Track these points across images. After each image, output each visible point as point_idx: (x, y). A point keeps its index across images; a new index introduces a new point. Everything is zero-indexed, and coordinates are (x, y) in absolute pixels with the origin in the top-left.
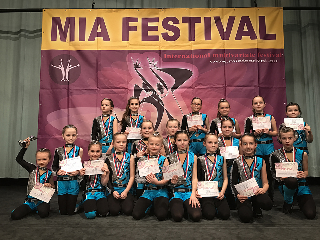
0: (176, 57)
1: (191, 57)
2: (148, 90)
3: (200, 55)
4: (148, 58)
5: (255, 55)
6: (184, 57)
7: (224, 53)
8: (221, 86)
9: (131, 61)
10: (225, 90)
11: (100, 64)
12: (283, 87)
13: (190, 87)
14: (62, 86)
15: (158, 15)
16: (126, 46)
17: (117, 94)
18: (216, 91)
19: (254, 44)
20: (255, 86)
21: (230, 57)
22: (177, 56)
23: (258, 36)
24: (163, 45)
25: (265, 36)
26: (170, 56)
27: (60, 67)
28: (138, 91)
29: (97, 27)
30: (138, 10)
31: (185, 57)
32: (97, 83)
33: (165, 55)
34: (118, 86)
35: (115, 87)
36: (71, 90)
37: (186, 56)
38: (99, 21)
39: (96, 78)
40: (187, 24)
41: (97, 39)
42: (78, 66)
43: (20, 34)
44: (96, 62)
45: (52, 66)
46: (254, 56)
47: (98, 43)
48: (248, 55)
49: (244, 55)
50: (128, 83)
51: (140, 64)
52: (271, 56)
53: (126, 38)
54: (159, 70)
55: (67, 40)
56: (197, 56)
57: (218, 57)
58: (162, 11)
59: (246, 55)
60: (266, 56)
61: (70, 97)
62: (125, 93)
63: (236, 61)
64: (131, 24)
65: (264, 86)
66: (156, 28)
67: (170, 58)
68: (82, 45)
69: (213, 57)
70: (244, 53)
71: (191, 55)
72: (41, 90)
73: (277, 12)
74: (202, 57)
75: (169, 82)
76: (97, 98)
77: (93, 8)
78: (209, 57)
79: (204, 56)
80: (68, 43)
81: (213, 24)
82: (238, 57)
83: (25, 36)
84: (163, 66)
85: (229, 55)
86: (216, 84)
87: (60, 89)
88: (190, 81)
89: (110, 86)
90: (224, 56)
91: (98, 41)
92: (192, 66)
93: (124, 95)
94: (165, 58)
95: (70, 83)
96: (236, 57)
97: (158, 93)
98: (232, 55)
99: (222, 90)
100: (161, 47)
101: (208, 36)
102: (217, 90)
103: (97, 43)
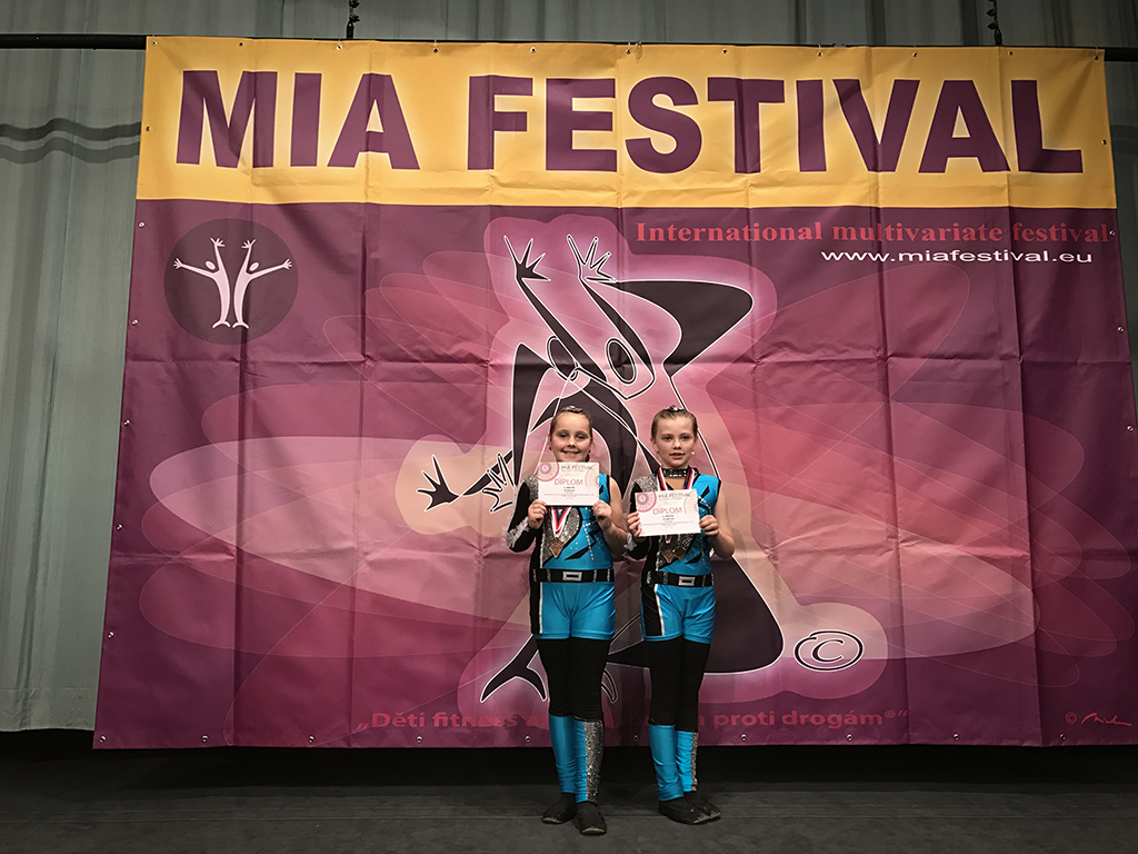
0: (685, 236)
1: (746, 238)
2: (572, 367)
3: (783, 230)
4: (570, 239)
5: (1000, 232)
6: (716, 237)
7: (878, 221)
8: (870, 354)
9: (500, 250)
10: (884, 370)
11: (377, 261)
12: (1120, 360)
13: (743, 359)
14: (216, 349)
15: (612, 70)
16: (482, 191)
17: (444, 381)
18: (850, 376)
19: (998, 190)
20: (1003, 358)
21: (900, 238)
22: (689, 232)
23: (1012, 158)
24: (632, 187)
25: (1039, 160)
26: (661, 231)
27: (213, 271)
28: (529, 372)
29: (365, 114)
30: (532, 46)
31: (720, 238)
32: (363, 338)
33: (641, 227)
34: (451, 352)
35: (437, 355)
36: (253, 363)
37: (725, 235)
38: (376, 89)
39: (360, 316)
40: (729, 108)
41: (367, 162)
42: (286, 265)
43: (49, 136)
44: (358, 251)
45: (179, 264)
46: (997, 236)
47: (367, 174)
48: (973, 231)
49: (956, 230)
50: (491, 338)
51: (538, 261)
52: (1064, 239)
53: (481, 156)
54: (618, 285)
55: (244, 163)
56: (770, 232)
57: (853, 238)
58: (629, 52)
59: (965, 231)
60: (1045, 237)
61: (251, 393)
62: (478, 380)
63: (928, 255)
64: (503, 103)
65: (1041, 358)
66: (602, 121)
67: (661, 238)
68: (302, 184)
69: (836, 237)
70: (956, 225)
71: (746, 229)
72: (130, 363)
73: (1082, 65)
74: (792, 238)
75: (659, 335)
76: (362, 397)
77: (350, 37)
78: (819, 237)
79: (797, 234)
80: (245, 172)
81: (833, 107)
82: (933, 239)
83: (69, 148)
84: (632, 270)
85: (900, 231)
86: (849, 345)
87: (208, 358)
88: (744, 332)
89: (416, 347)
90: (876, 237)
91: (367, 168)
92: (751, 271)
93: (472, 385)
94: (641, 237)
95: (250, 334)
96: (925, 238)
97: (612, 381)
98: (909, 230)
99: (873, 370)
100: (624, 195)
101: (811, 153)
102: (852, 369)
103: (364, 176)
